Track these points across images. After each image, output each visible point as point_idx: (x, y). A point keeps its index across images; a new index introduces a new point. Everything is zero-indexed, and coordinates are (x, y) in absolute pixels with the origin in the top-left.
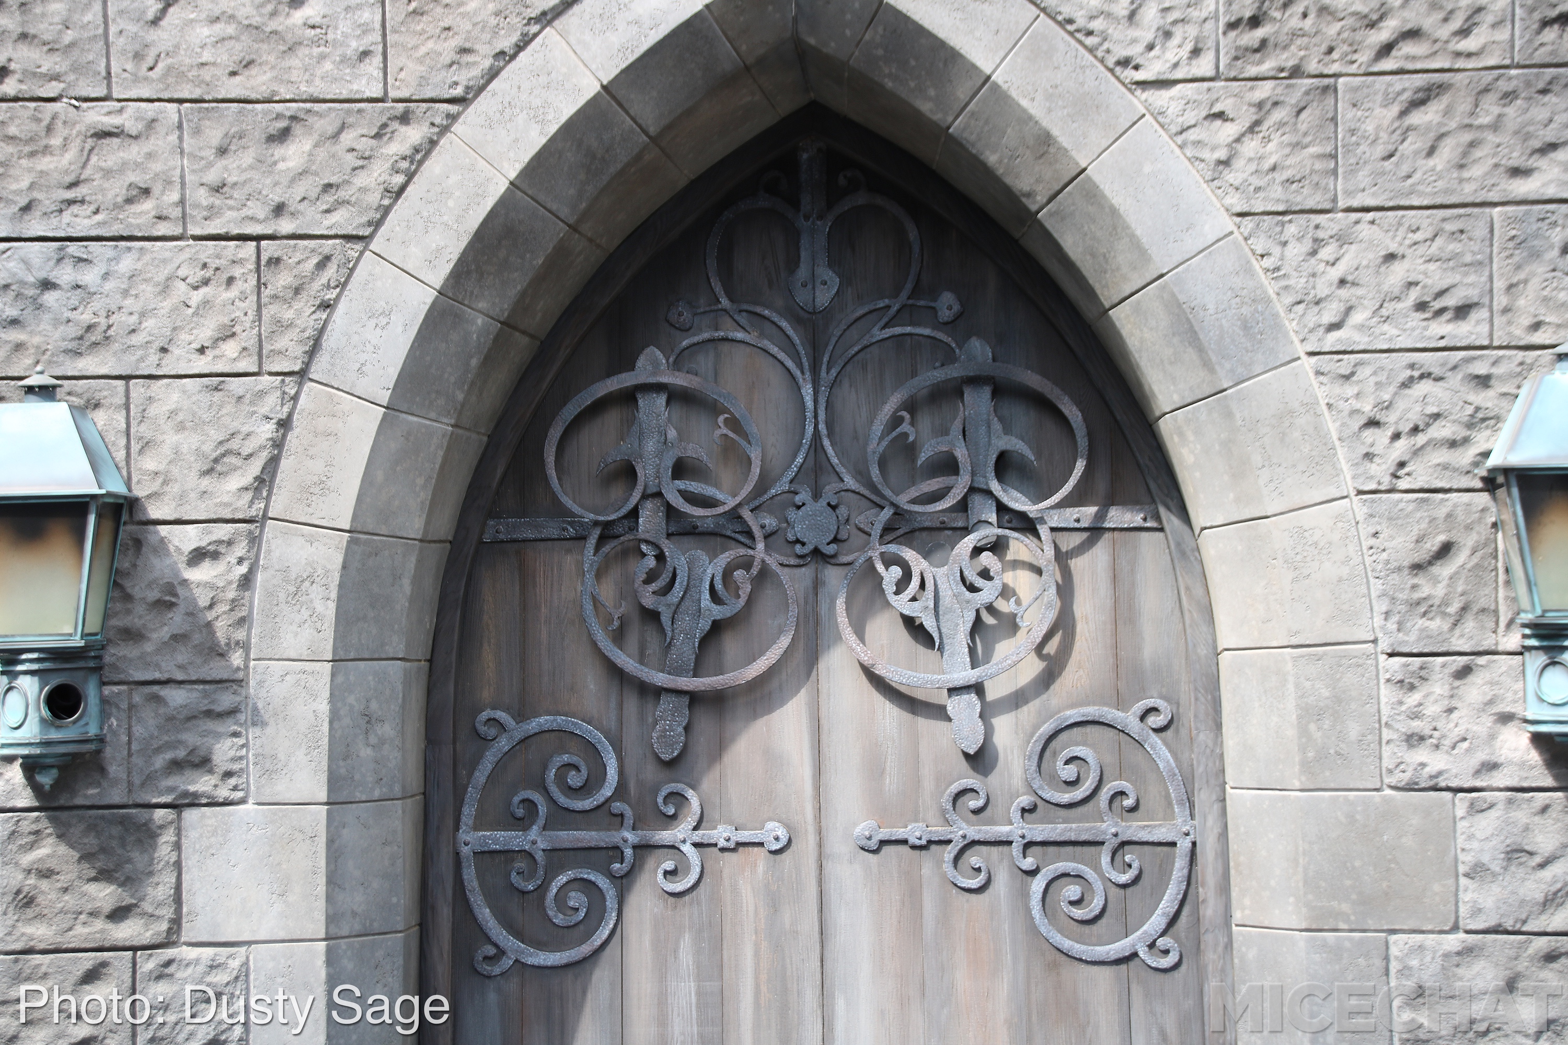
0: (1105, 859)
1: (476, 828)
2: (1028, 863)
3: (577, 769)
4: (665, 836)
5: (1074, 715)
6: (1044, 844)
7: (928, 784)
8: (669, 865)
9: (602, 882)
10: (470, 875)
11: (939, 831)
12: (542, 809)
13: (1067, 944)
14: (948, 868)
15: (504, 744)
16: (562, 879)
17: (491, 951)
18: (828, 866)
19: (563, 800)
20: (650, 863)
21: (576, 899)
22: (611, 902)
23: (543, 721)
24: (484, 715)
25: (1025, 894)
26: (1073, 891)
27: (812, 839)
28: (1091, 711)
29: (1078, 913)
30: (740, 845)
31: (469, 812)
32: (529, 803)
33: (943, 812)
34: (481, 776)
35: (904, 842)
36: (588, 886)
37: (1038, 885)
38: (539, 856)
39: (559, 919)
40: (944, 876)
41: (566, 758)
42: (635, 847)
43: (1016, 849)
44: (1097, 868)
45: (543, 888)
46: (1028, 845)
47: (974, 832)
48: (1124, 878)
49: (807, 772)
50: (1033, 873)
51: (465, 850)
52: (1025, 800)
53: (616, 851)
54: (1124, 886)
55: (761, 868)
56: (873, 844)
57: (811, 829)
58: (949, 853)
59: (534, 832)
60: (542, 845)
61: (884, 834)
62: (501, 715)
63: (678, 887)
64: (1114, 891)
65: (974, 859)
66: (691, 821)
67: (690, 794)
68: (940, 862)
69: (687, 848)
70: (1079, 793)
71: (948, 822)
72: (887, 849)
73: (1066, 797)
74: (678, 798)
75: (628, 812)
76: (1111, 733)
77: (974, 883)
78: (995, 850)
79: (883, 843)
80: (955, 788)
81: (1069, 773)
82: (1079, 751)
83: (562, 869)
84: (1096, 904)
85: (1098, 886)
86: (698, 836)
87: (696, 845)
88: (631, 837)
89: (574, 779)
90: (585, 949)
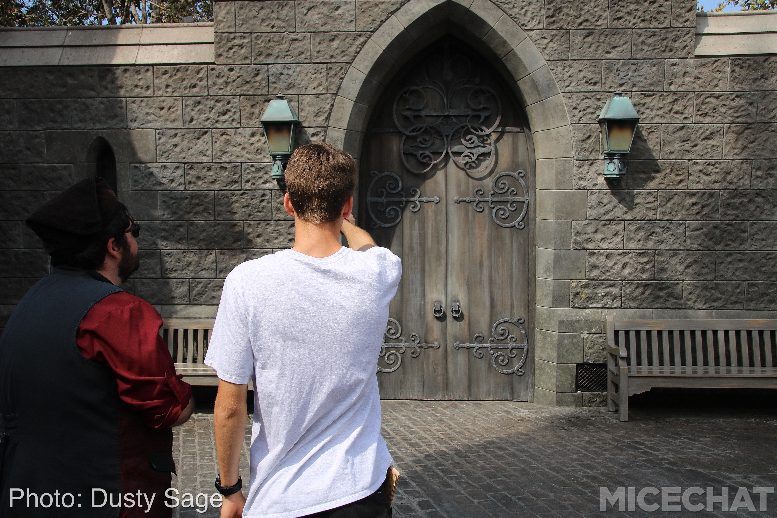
0: (509, 205)
1: (371, 197)
2: (492, 206)
3: (392, 184)
4: (412, 199)
5: (503, 173)
6: (496, 202)
7: (471, 189)
8: (413, 206)
9: (398, 209)
10: (369, 207)
11: (473, 199)
12: (385, 193)
13: (500, 223)
14: (474, 207)
15: (376, 178)
16: (389, 208)
17: (374, 223)
18: (448, 206)
19: (389, 191)
20: (409, 205)
21: (392, 213)
22: (400, 214)
23: (385, 173)
24: (372, 172)
25: (491, 213)
26: (502, 212)
27: (445, 201)
28: (507, 173)
29: (503, 217)
30: (429, 201)
31: (369, 193)
32: (382, 192)
33: (474, 195)
34: (371, 185)
35: (465, 201)
36: (395, 210)
37: (494, 211)
38: (384, 203)
39: (389, 217)
40: (474, 209)
41: (390, 182)
42: (405, 202)
43: (490, 203)
44: (507, 207)
45: (385, 210)
46: (492, 202)
47: (480, 199)
48: (513, 209)
49: (444, 186)
50: (493, 208)
51: (368, 201)
52: (492, 192)
53: (401, 202)
54: (513, 211)
55: (433, 206)
56: (458, 202)
57: (444, 198)
58: (475, 204)
59: (383, 198)
60: (385, 201)
61: (461, 199)
62: (376, 172)
63: (415, 210)
64: (511, 212)
65: (481, 205)
66: (418, 196)
67: (418, 190)
68: (473, 206)
69: (417, 202)
70: (504, 191)
71: (475, 197)
72: (461, 203)
73: (501, 192)
74: (415, 191)
75: (404, 194)
76: (511, 178)
77: (480, 210)
78: (485, 203)
79: (460, 201)
80: (476, 189)
81: (502, 186)
82: (504, 181)
83: (389, 206)
84: (507, 215)
85: (507, 211)
86: (419, 199)
87: (419, 201)
88: (404, 199)
89: (392, 186)
90: (394, 223)
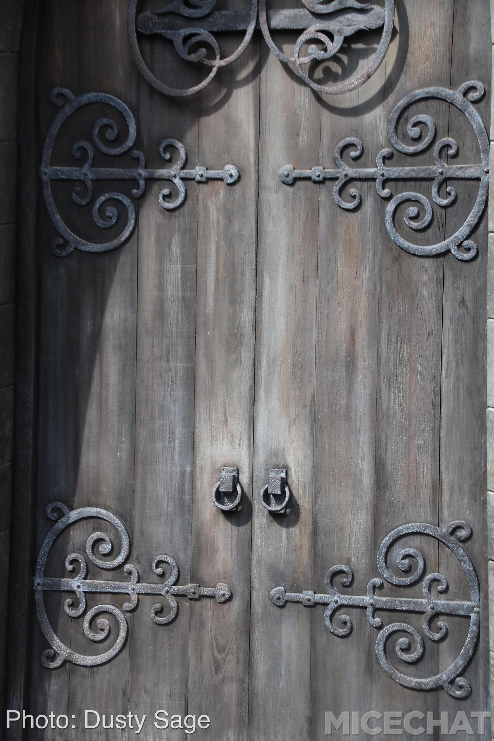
0: (434, 190)
1: (52, 164)
2: (386, 192)
3: (111, 127)
4: (163, 172)
5: (420, 92)
6: (396, 180)
7: (326, 141)
8: (166, 191)
9: (126, 201)
10: (48, 193)
11: (331, 171)
12: (91, 154)
13: (406, 244)
14: (336, 196)
15: (68, 110)
16: (103, 198)
17: (61, 241)
18: (263, 194)
19: (103, 148)
20: (155, 188)
21: (111, 211)
22: (132, 216)
23: (91, 96)
24: (56, 91)
25: (382, 213)
26: (413, 210)
27: (253, 176)
28: (432, 90)
29: (414, 224)
30: (209, 180)
31: (47, 154)
32: (83, 149)
33: (335, 159)
34: (54, 130)
35: (308, 179)
36: (119, 204)
37: (390, 207)
38: (89, 183)
39: (101, 223)
40: (333, 201)
41: (105, 121)
42: (146, 180)
43: (378, 184)
44: (429, 195)
45: (91, 203)
46: (386, 182)
47: (352, 172)
48: (444, 202)
49: (251, 132)
50: (388, 199)
51: (45, 178)
52: (385, 151)
53: (134, 182)
54: (445, 207)
55: (222, 195)
56: (290, 180)
57: (253, 170)
58: (336, 186)
59: (86, 169)
60: (90, 176)
61: (297, 173)
62: (66, 91)
63: (171, 206)
64: (438, 211)
65: (353, 191)
66: (180, 164)
67: (179, 145)
68: (331, 191)
69: (177, 181)
70: (420, 146)
71: (337, 166)
72: (299, 184)
73: (411, 149)
74: (171, 148)
75: (142, 157)
76: (444, 105)
77: (350, 206)
78: (366, 185)
79: (296, 179)
80: (341, 144)
81: (414, 132)
82: (423, 117)
83: (102, 193)
84: (427, 218)
85: (428, 208)
86: (183, 173)
87: (182, 179)
88: (142, 172)
89: (110, 135)
90: (116, 243)
